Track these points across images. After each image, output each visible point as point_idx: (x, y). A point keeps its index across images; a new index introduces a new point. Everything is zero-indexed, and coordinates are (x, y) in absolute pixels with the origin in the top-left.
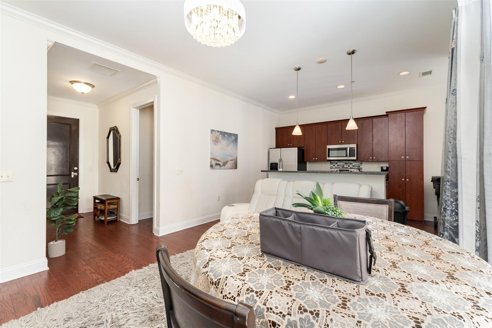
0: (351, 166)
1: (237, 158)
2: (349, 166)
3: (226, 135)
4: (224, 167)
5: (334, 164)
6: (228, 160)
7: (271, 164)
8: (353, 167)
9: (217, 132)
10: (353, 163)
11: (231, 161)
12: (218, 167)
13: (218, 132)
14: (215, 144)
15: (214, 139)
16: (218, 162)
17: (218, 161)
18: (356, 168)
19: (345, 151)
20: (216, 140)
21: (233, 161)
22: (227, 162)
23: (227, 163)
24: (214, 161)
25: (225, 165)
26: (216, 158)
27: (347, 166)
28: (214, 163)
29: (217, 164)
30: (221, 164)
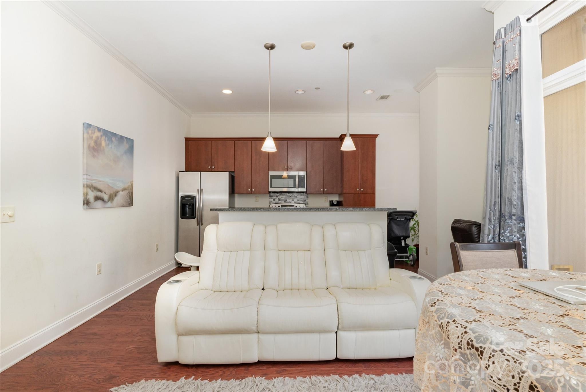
0: (296, 200)
1: (132, 186)
2: (293, 200)
3: (114, 139)
4: (112, 203)
5: (274, 198)
6: (118, 189)
7: (181, 197)
8: (298, 202)
9: (96, 130)
10: (298, 197)
11: (123, 191)
12: (99, 203)
13: (99, 129)
14: (94, 156)
15: (92, 144)
16: (99, 194)
17: (101, 191)
18: (301, 203)
19: (293, 180)
20: (96, 147)
21: (127, 191)
22: (116, 194)
23: (115, 196)
24: (93, 191)
25: (113, 199)
26: (95, 185)
27: (290, 201)
28: (91, 195)
29: (97, 198)
30: (106, 197)
